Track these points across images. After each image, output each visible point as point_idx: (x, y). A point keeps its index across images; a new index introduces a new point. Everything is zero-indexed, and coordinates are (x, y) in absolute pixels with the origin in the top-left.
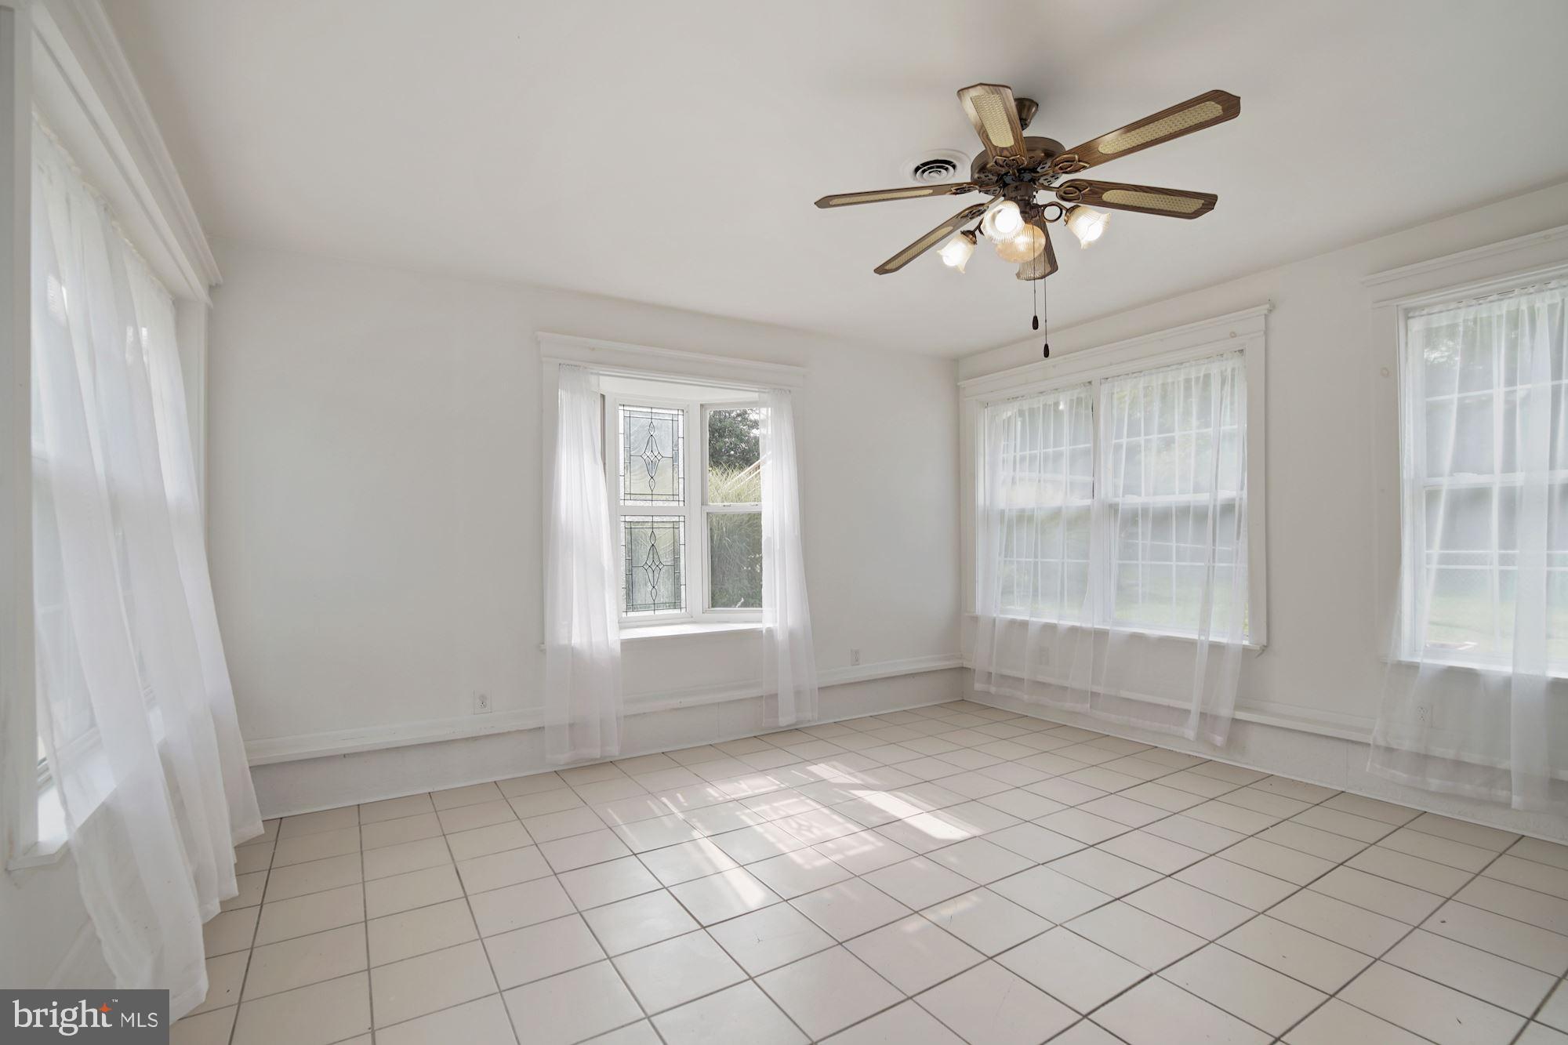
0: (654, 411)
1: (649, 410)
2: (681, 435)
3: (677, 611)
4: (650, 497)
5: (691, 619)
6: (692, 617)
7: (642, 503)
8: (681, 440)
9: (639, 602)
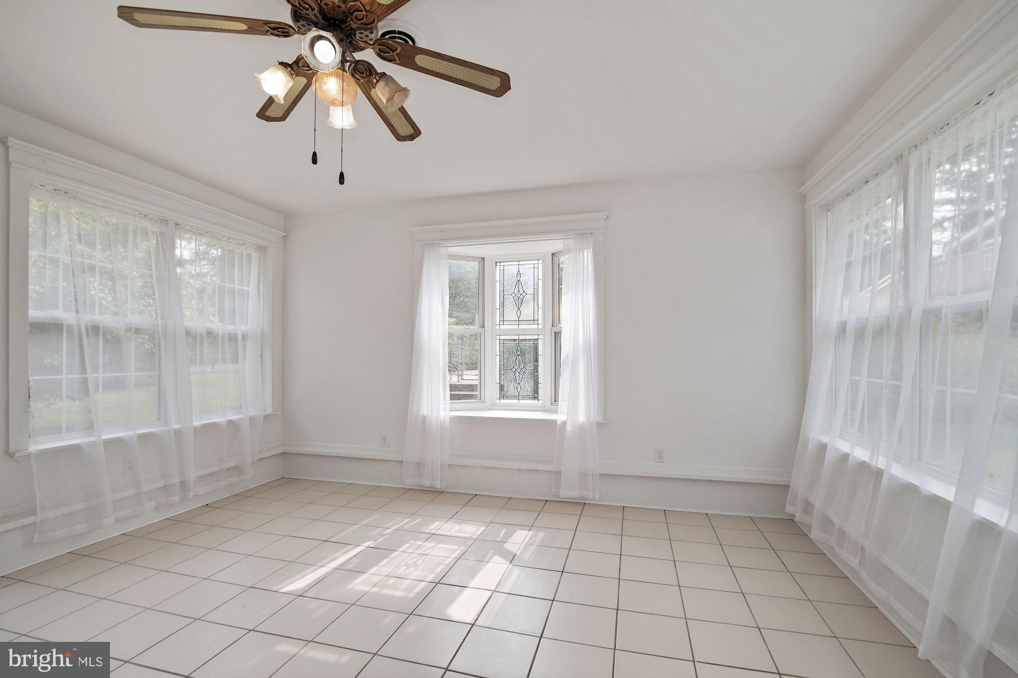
0: (520, 263)
1: (517, 263)
2: (540, 277)
3: (535, 402)
4: (517, 322)
5: (544, 409)
6: (545, 407)
7: (511, 327)
8: (540, 282)
9: (510, 393)
